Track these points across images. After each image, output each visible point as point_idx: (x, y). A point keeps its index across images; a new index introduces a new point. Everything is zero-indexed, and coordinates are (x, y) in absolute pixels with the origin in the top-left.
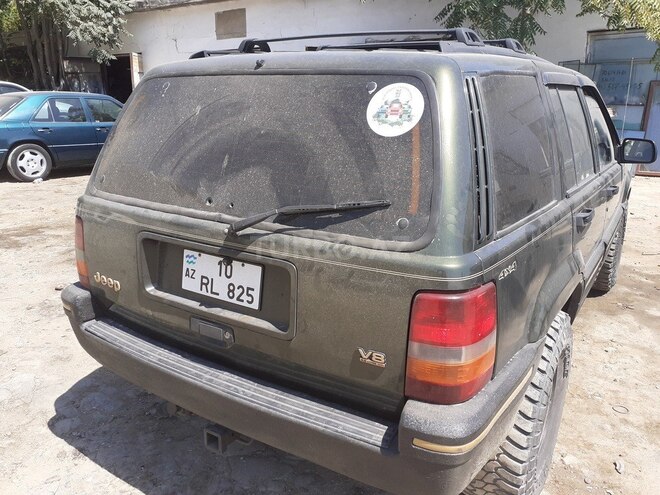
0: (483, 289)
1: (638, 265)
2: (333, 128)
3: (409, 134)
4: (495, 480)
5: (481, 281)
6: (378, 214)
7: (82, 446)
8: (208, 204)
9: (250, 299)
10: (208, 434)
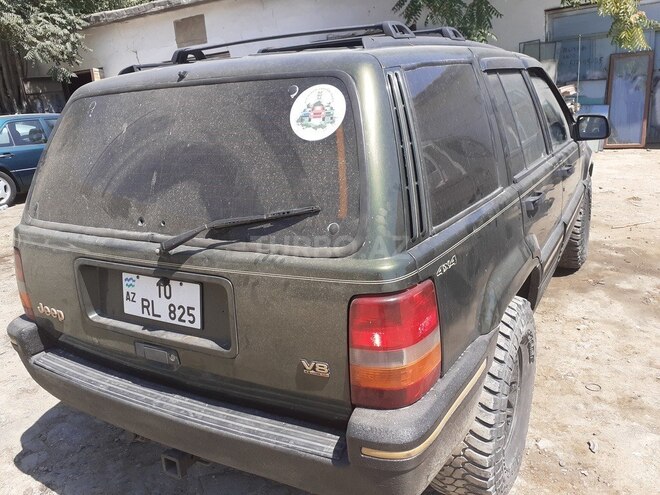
0: (419, 288)
1: (608, 239)
2: (258, 136)
3: (333, 136)
4: (464, 475)
5: (417, 280)
6: (309, 220)
7: (49, 480)
8: (140, 224)
9: (191, 319)
10: (167, 460)
